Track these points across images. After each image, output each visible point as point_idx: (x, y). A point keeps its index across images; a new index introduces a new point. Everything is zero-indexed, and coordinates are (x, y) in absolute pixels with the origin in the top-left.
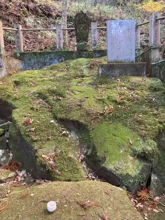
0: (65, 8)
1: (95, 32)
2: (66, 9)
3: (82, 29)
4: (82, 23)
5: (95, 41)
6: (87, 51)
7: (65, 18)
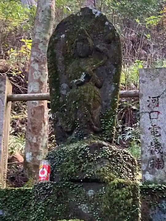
0: (44, 35)
1: (156, 109)
2: (45, 39)
3: (82, 79)
4: (87, 56)
5: (158, 145)
6: (105, 183)
7: (41, 69)
